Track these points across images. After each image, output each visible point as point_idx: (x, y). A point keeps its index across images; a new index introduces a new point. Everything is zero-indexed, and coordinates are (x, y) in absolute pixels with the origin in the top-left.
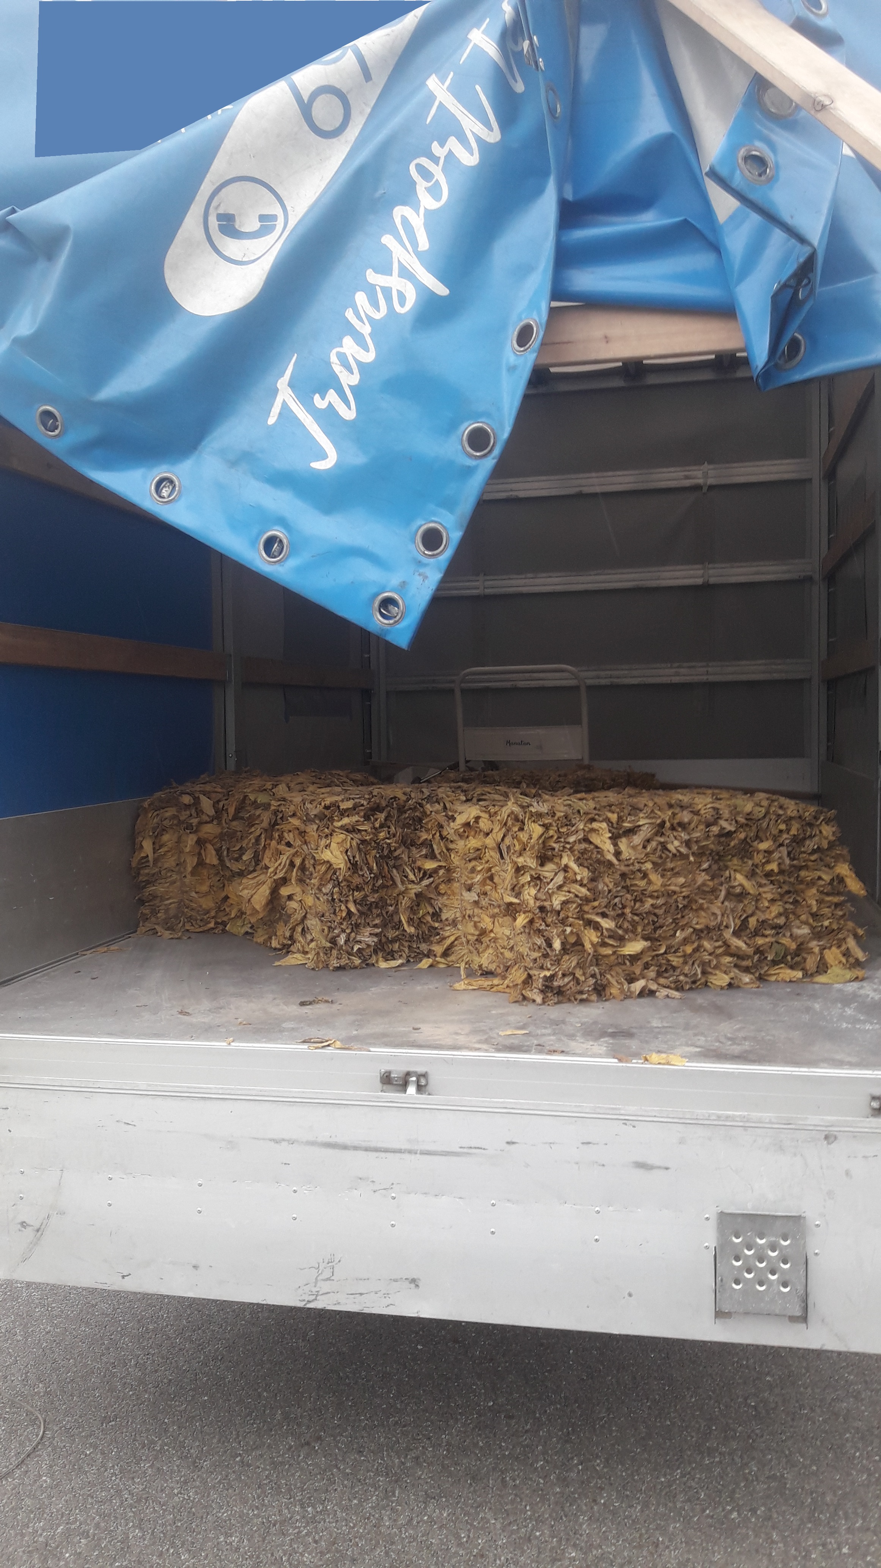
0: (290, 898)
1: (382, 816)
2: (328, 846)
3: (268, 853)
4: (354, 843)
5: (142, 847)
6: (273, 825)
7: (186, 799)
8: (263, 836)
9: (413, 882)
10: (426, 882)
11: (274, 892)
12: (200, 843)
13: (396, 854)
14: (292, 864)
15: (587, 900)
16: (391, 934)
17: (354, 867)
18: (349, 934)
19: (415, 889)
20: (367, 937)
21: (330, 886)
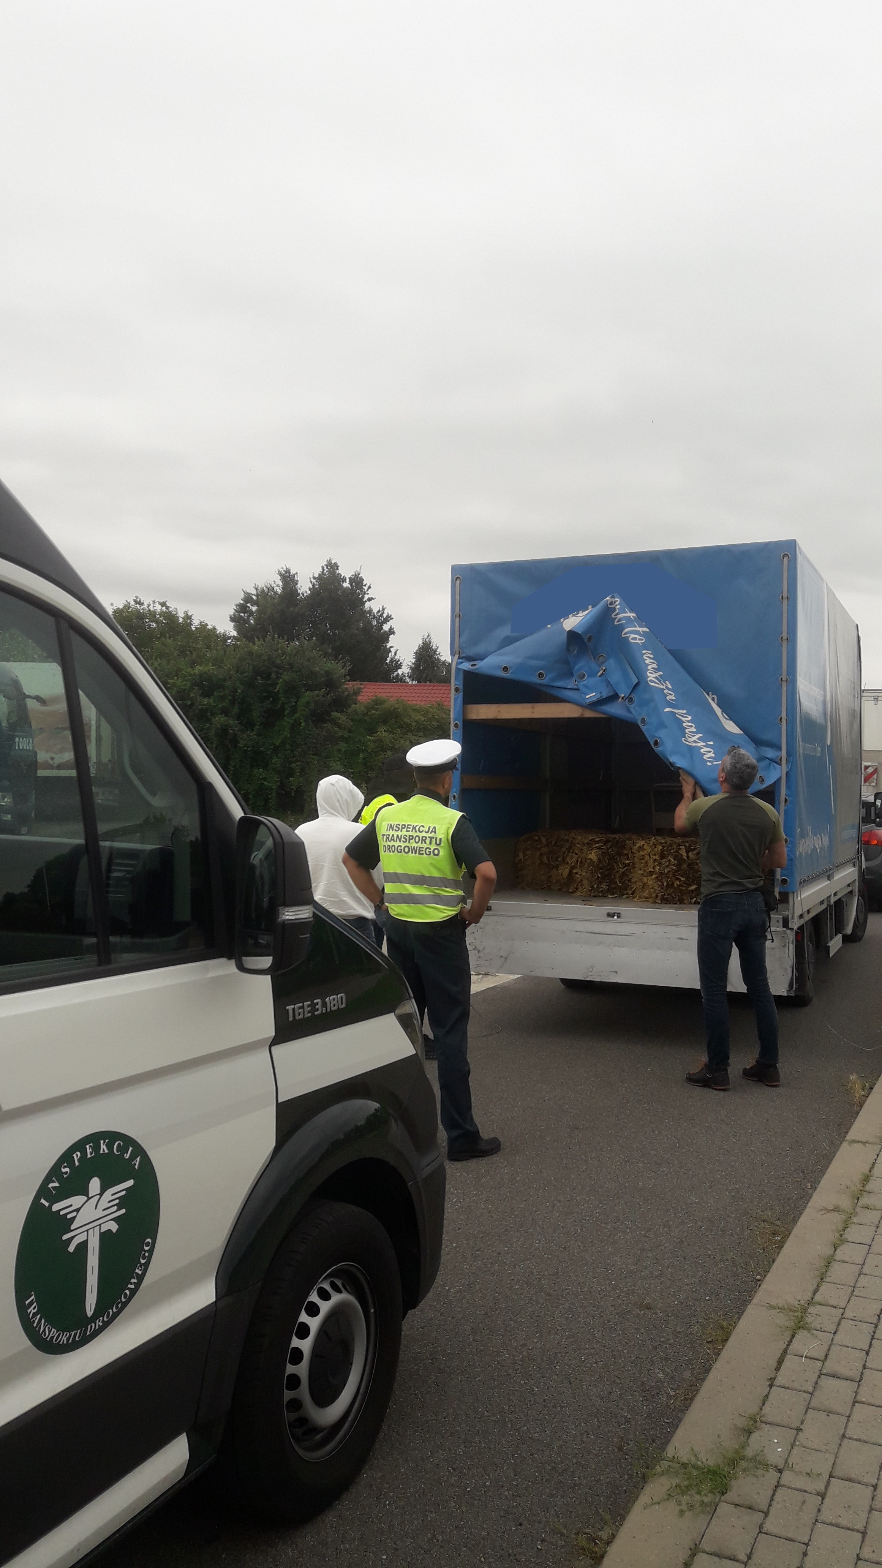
0: (576, 873)
1: (610, 844)
2: (591, 853)
3: (568, 858)
4: (600, 853)
5: (519, 856)
6: (570, 848)
7: (536, 838)
8: (566, 852)
9: (621, 868)
10: (626, 868)
11: (571, 871)
12: (541, 854)
13: (615, 857)
14: (578, 861)
15: (677, 871)
16: (613, 886)
17: (600, 861)
18: (598, 885)
19: (622, 870)
20: (604, 886)
21: (591, 867)
